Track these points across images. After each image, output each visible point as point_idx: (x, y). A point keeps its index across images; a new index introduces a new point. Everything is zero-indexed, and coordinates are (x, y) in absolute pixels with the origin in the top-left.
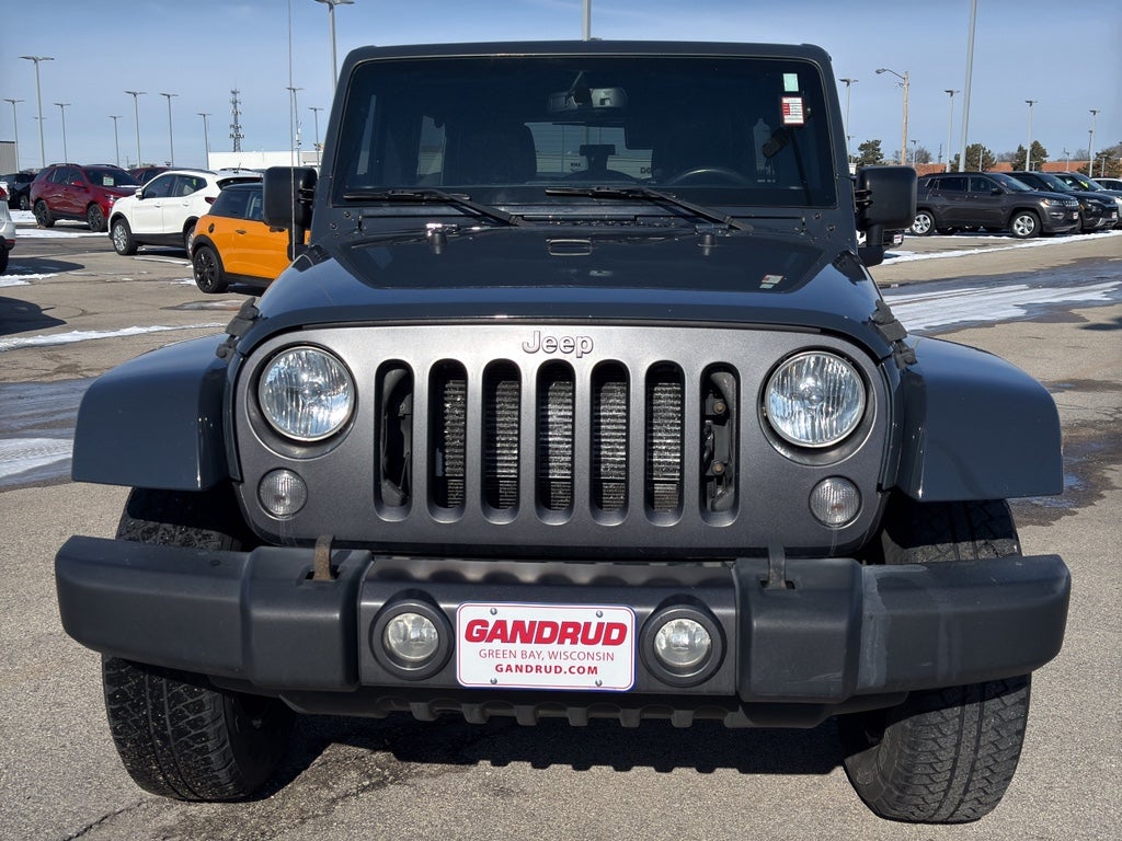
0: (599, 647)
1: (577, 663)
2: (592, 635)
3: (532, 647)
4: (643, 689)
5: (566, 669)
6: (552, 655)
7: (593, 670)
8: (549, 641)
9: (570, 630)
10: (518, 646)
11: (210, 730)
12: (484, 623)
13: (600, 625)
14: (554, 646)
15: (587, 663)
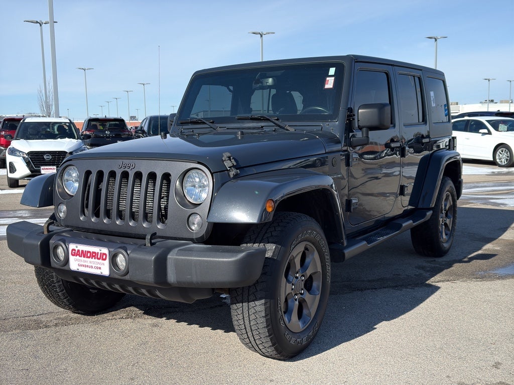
0: (101, 261)
1: (96, 266)
2: (99, 257)
3: (86, 259)
4: (112, 276)
5: (94, 267)
6: (90, 262)
7: (100, 268)
8: (89, 257)
9: (94, 254)
10: (82, 258)
11: (56, 285)
12: (75, 250)
13: (101, 253)
14: (90, 259)
15: (99, 266)
